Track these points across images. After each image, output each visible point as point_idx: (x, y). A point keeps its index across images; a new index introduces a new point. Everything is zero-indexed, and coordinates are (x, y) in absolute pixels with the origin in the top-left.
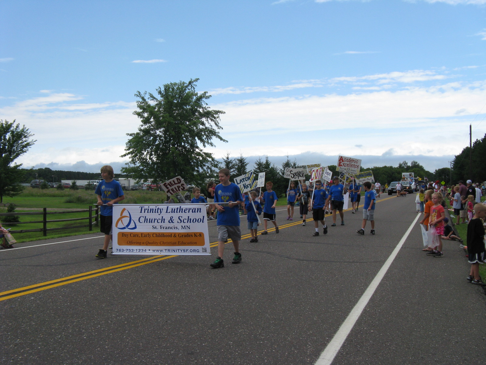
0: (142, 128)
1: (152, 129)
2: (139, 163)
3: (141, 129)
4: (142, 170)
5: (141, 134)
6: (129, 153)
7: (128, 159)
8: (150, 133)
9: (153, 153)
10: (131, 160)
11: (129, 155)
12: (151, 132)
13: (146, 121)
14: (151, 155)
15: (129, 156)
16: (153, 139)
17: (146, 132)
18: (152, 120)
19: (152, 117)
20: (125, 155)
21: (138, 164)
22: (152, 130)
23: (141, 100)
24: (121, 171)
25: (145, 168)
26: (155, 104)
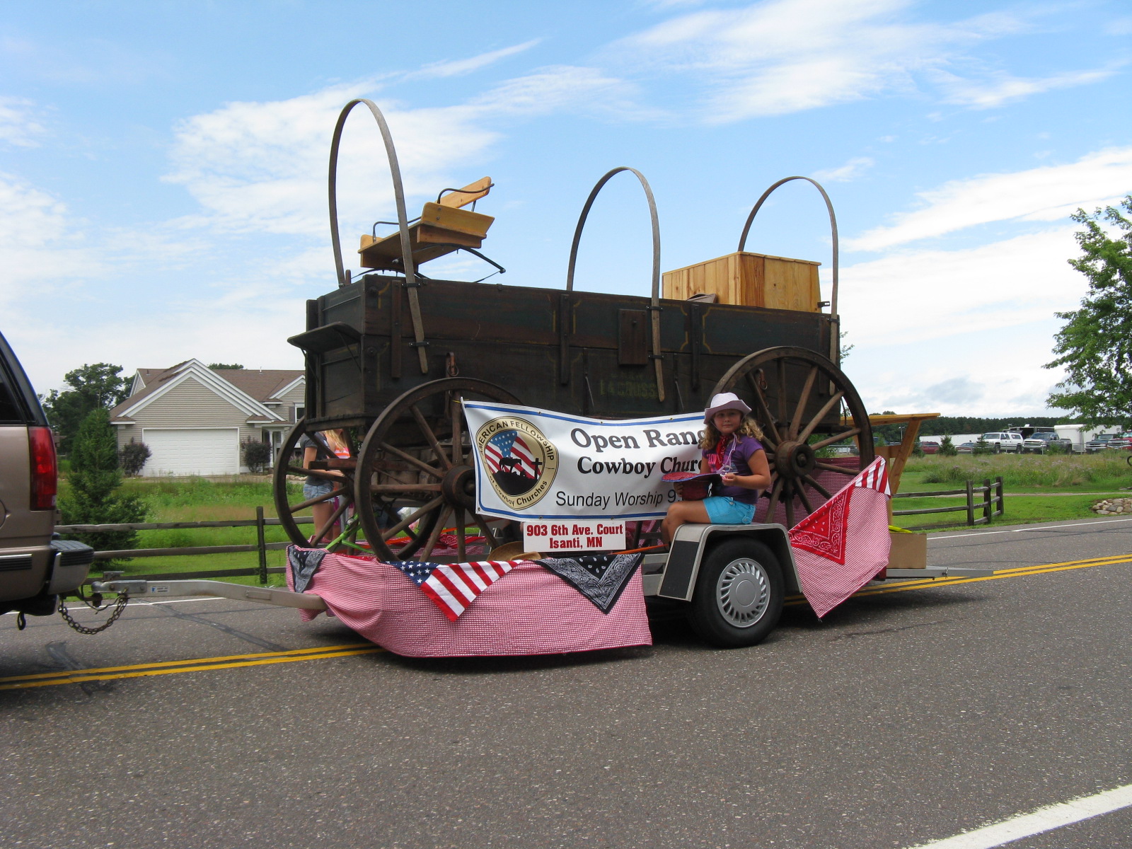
0: (1092, 299)
1: (1118, 298)
2: (1089, 382)
3: (1088, 302)
4: (1101, 399)
5: (1092, 312)
6: (1064, 360)
7: (1062, 373)
8: (1114, 310)
9: (1126, 356)
10: (1069, 375)
11: (1064, 363)
12: (1117, 305)
13: (1102, 280)
14: (1121, 360)
15: (1066, 365)
16: (1122, 322)
17: (1105, 308)
18: (1116, 276)
19: (1118, 270)
20: (1054, 364)
21: (1088, 385)
22: (1120, 300)
23: (1087, 230)
24: (1048, 401)
25: (1107, 395)
26: (1124, 235)
